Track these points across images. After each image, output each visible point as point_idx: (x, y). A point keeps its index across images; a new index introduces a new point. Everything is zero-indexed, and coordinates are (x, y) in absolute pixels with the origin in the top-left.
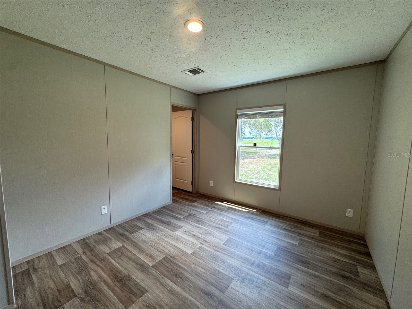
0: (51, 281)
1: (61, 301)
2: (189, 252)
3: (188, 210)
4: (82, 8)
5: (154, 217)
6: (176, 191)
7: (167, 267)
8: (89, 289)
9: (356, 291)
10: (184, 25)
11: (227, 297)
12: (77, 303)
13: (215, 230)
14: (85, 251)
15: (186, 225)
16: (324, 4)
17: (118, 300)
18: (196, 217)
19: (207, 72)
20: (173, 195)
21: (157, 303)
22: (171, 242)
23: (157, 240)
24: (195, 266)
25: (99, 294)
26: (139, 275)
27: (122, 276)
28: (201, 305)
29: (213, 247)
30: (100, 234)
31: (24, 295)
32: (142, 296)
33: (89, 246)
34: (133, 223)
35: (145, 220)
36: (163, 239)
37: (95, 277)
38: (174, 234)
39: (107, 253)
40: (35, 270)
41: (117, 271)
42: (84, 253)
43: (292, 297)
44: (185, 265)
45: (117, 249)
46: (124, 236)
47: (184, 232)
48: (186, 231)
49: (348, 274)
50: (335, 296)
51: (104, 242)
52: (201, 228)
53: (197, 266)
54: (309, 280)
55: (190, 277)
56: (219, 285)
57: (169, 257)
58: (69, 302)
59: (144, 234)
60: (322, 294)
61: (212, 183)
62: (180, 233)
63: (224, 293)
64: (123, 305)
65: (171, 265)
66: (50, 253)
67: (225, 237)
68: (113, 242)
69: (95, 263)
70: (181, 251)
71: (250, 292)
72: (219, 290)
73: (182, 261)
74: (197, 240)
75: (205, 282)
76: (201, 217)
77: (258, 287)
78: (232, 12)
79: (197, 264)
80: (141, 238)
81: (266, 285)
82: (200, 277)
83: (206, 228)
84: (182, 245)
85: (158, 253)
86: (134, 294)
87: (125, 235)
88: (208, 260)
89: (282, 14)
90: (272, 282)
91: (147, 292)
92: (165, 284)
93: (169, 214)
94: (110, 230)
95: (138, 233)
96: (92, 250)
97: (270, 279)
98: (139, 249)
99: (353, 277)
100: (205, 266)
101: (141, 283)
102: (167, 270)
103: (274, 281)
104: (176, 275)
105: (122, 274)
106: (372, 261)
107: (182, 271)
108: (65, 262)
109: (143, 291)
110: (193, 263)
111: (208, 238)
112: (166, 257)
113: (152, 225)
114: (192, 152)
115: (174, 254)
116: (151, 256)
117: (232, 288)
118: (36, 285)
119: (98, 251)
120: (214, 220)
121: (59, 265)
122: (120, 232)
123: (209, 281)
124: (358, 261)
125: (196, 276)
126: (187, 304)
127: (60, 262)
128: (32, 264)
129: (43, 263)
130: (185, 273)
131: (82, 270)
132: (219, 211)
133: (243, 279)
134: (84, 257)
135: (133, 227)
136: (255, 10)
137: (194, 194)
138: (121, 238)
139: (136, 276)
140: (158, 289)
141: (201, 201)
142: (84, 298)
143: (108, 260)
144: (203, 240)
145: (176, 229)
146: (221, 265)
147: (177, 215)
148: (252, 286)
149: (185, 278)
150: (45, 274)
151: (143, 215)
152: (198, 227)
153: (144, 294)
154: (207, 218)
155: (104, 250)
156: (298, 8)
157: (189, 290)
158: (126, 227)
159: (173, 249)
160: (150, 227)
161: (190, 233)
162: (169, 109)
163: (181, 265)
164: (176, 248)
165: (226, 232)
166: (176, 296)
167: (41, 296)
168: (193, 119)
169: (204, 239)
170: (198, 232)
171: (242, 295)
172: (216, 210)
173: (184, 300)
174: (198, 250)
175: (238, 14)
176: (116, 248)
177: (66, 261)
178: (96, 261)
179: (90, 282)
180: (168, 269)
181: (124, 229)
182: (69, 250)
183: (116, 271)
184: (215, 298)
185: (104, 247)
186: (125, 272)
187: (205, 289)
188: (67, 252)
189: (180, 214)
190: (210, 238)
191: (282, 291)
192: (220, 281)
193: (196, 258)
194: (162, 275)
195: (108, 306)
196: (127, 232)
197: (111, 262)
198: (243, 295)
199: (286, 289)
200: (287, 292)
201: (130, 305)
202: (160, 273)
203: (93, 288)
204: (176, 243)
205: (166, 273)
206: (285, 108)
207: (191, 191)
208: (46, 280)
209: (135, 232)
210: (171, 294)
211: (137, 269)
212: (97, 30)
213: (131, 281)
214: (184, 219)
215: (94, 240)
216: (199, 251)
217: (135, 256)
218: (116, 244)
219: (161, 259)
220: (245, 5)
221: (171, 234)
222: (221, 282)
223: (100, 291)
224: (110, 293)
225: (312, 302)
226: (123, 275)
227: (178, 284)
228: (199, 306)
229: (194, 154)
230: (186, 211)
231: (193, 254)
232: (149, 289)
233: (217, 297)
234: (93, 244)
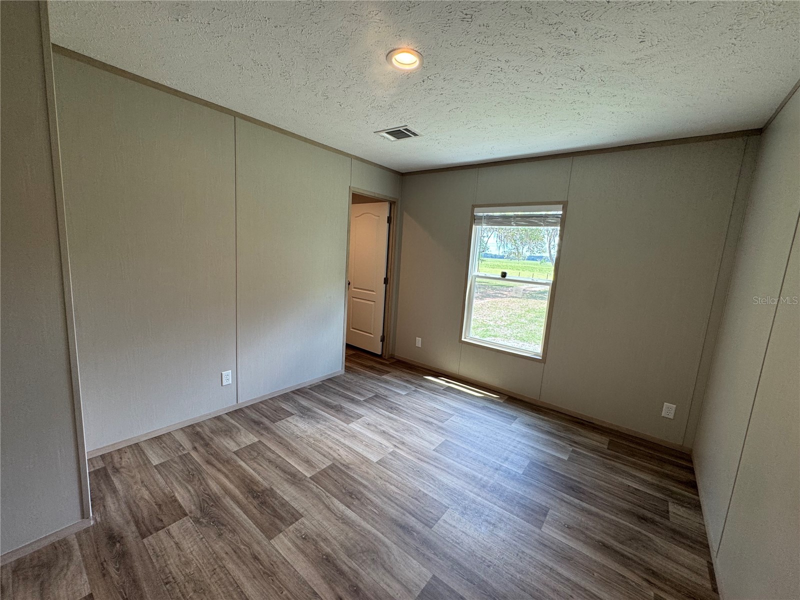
0: (144, 489)
1: (164, 520)
2: (374, 459)
3: (373, 388)
4: (209, 24)
5: (312, 396)
6: (352, 352)
7: (336, 481)
8: (206, 505)
9: (659, 541)
10: (387, 56)
11: (436, 535)
12: (189, 525)
13: (421, 426)
14: (197, 445)
15: (369, 413)
16: (644, 33)
17: (254, 526)
18: (388, 400)
19: (421, 136)
20: (348, 358)
21: (319, 535)
22: (342, 440)
23: (318, 436)
24: (383, 482)
25: (224, 515)
26: (290, 489)
27: (260, 490)
28: (392, 544)
29: (415, 453)
30: (219, 418)
31: (104, 506)
32: (294, 523)
33: (203, 439)
34: (276, 404)
35: (296, 399)
36: (329, 435)
37: (215, 488)
38: (348, 427)
39: (233, 451)
40: (116, 470)
41: (252, 481)
42: (195, 448)
43: (546, 542)
44: (367, 480)
45: (250, 445)
46: (261, 425)
47: (366, 426)
48: (368, 424)
49: (649, 515)
50: (620, 546)
51: (228, 433)
52: (395, 420)
53: (387, 484)
54: (580, 518)
55: (374, 498)
56: (423, 515)
57: (339, 466)
58: (177, 523)
59: (296, 423)
60: (599, 542)
61: (419, 342)
62: (358, 427)
63: (431, 527)
64: (263, 533)
65: (342, 478)
66: (137, 445)
67: (437, 439)
68: (242, 434)
69: (214, 466)
70: (360, 457)
71: (476, 530)
72: (423, 523)
73: (361, 472)
74: (388, 440)
75: (400, 509)
76: (397, 401)
77: (490, 523)
78: (475, 38)
79: (387, 479)
80: (290, 430)
81: (503, 520)
82: (392, 501)
83: (405, 421)
84: (362, 447)
85: (320, 457)
86: (281, 519)
87: (262, 423)
88: (407, 474)
89: (566, 46)
90: (515, 517)
91: (303, 516)
92: (332, 506)
93: (340, 393)
94: (237, 413)
95: (285, 422)
96: (207, 445)
97: (512, 512)
98: (288, 449)
99: (657, 518)
100: (400, 484)
101: (292, 504)
102: (335, 485)
103: (518, 516)
104: (351, 494)
105: (260, 486)
106: (698, 496)
107: (362, 489)
108: (163, 461)
109: (296, 516)
110: (380, 478)
111: (409, 439)
112: (333, 464)
113: (309, 410)
114: (386, 281)
115: (347, 461)
116: (308, 462)
117: (445, 522)
118: (121, 493)
119: (218, 447)
120: (420, 407)
121: (154, 465)
122: (253, 418)
123: (407, 507)
124: (671, 494)
125: (385, 499)
126: (369, 541)
127: (155, 461)
128: (110, 460)
129: (128, 460)
130: (366, 492)
131: (193, 475)
132: (430, 392)
133: (465, 508)
134: (194, 454)
135: (275, 411)
136: (517, 37)
137: (385, 359)
138: (256, 428)
139: (283, 492)
140: (320, 514)
141: (398, 373)
142: (200, 519)
143: (235, 462)
144: (398, 441)
145: (352, 419)
146: (428, 484)
147: (354, 395)
148: (480, 520)
149: (367, 500)
150: (133, 477)
151: (293, 392)
152: (390, 418)
153: (297, 520)
154: (408, 403)
155: (227, 445)
156: (596, 37)
157: (373, 519)
158: (264, 410)
159: (345, 453)
160: (305, 413)
161: (376, 427)
162: (346, 198)
163: (360, 479)
164: (351, 451)
165: (440, 429)
166: (350, 526)
167: (131, 511)
168: (389, 220)
169: (401, 440)
170: (391, 427)
171: (461, 533)
172: (424, 390)
173: (363, 533)
174: (390, 457)
175: (486, 43)
176: (249, 443)
177: (166, 460)
178: (215, 462)
179: (208, 495)
180: (338, 484)
181: (260, 413)
182: (168, 442)
183: (250, 480)
184: (415, 534)
185: (228, 441)
186: (266, 484)
187: (400, 520)
188: (165, 445)
189: (359, 394)
190: (411, 438)
191: (530, 533)
192: (426, 508)
193: (385, 469)
194: (327, 493)
195: (240, 533)
196: (266, 419)
197: (240, 466)
198: (463, 534)
199: (537, 531)
200: (539, 535)
201: (276, 535)
202: (323, 490)
203: (212, 505)
204: (351, 442)
205: (335, 490)
206: (565, 209)
207: (380, 353)
208: (135, 487)
209: (280, 420)
210: (342, 523)
211: (286, 480)
212: (230, 59)
213: (276, 499)
214: (365, 404)
215: (210, 428)
216: (390, 459)
217: (280, 459)
218: (248, 438)
219: (325, 466)
220: (500, 28)
221: (342, 428)
222: (427, 511)
223: (226, 510)
224: (242, 513)
225: (579, 553)
226: (263, 488)
227: (354, 509)
228: (389, 545)
229: (388, 286)
230: (370, 388)
231: (380, 462)
232: (305, 513)
233: (418, 533)
234: (208, 434)
